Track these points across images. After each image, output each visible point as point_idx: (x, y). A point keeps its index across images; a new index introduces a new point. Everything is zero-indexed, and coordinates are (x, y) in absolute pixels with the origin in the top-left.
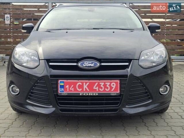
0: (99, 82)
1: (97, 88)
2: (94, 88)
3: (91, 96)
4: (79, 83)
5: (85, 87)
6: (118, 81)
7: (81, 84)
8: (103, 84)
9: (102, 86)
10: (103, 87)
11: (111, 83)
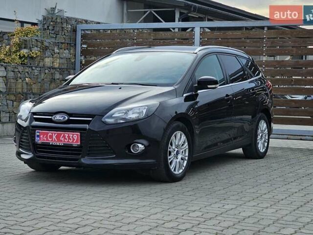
0: (64, 134)
1: (63, 139)
2: (61, 139)
3: (58, 145)
4: (50, 133)
5: (54, 137)
6: (79, 134)
7: (51, 134)
8: (67, 135)
9: (66, 137)
10: (67, 139)
11: (73, 135)
